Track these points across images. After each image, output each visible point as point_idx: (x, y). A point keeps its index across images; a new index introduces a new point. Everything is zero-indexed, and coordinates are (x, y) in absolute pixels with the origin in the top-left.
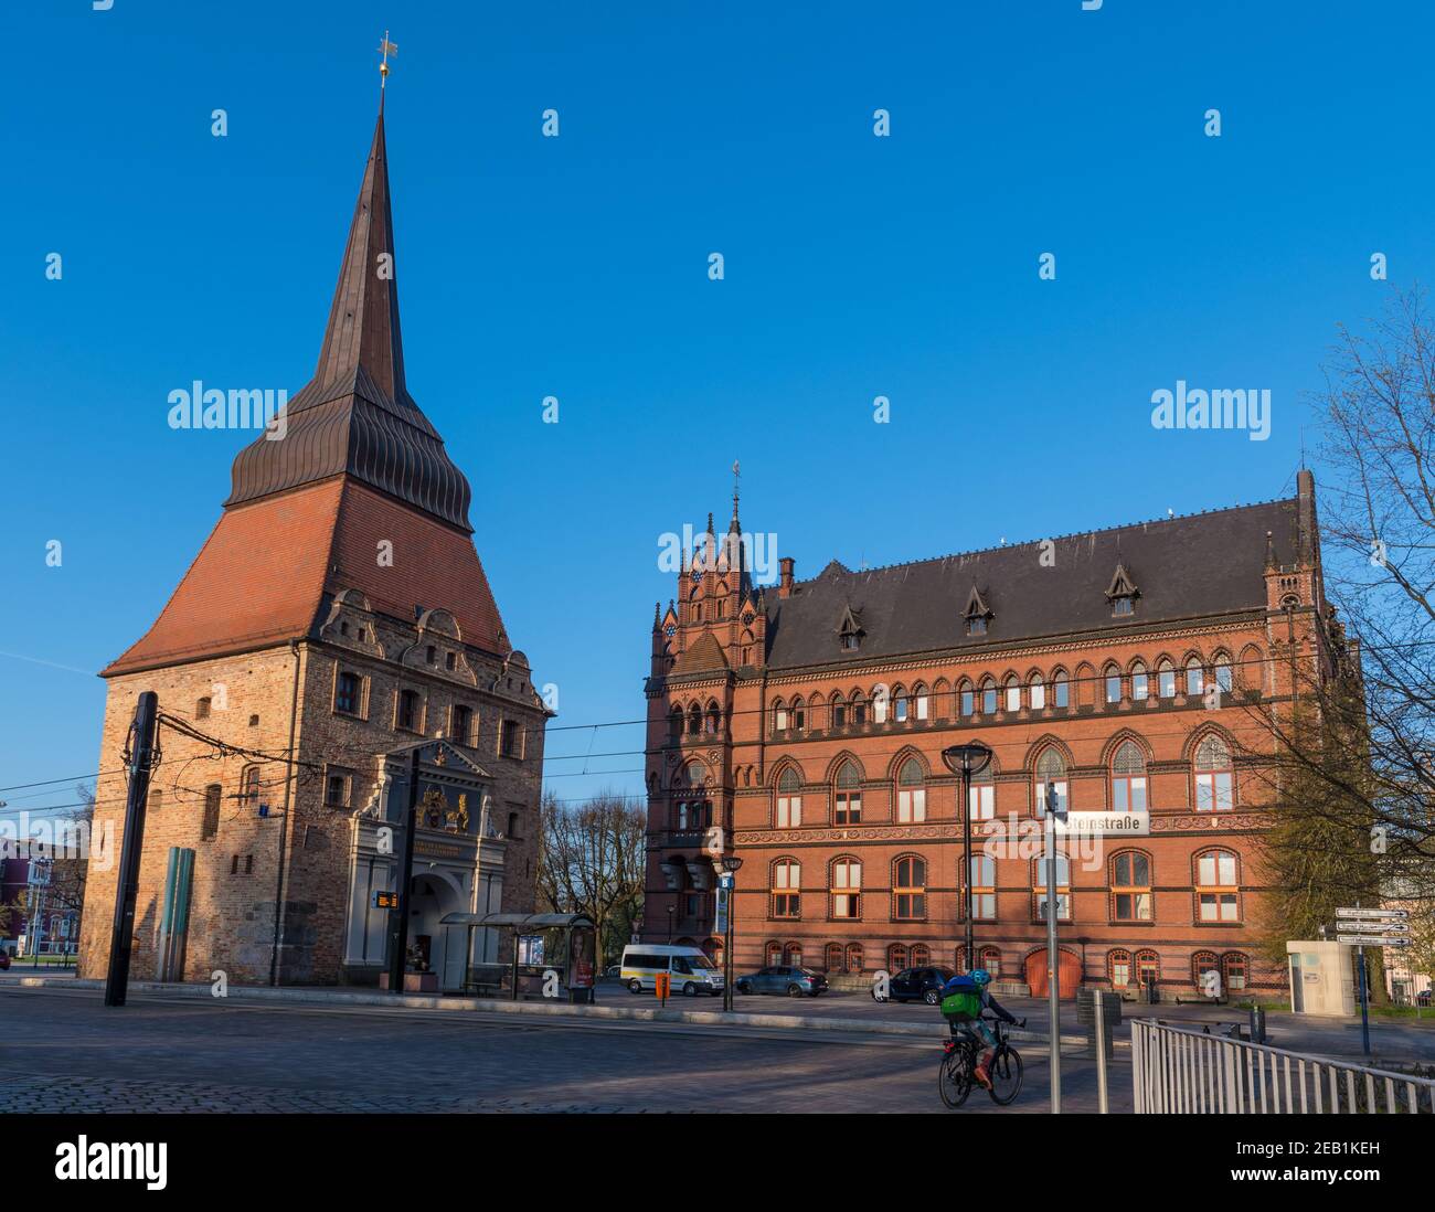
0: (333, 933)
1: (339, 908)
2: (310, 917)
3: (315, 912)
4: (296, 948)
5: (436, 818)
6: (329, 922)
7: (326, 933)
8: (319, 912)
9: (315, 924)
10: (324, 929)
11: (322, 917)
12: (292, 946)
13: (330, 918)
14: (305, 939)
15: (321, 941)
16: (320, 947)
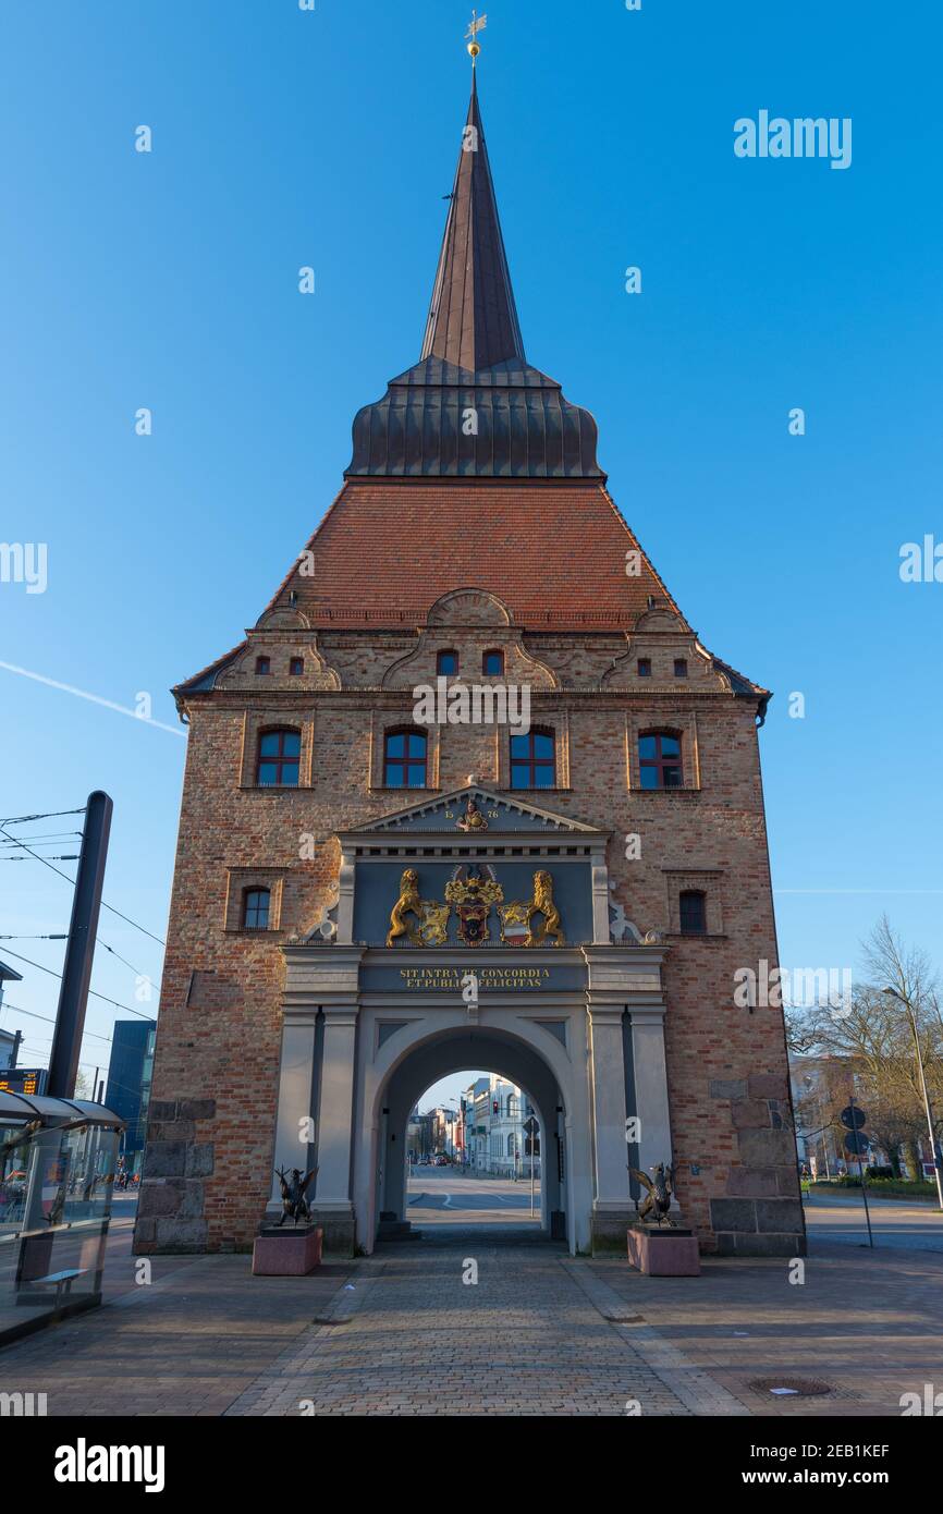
0: (247, 1152)
1: (261, 1106)
2: (199, 1127)
3: (213, 1115)
4: (169, 1183)
5: (476, 924)
6: (241, 1131)
7: (234, 1152)
8: (220, 1115)
9: (211, 1138)
10: (231, 1146)
11: (226, 1124)
12: (161, 1181)
13: (243, 1125)
14: (189, 1167)
15: (224, 1168)
16: (222, 1181)
